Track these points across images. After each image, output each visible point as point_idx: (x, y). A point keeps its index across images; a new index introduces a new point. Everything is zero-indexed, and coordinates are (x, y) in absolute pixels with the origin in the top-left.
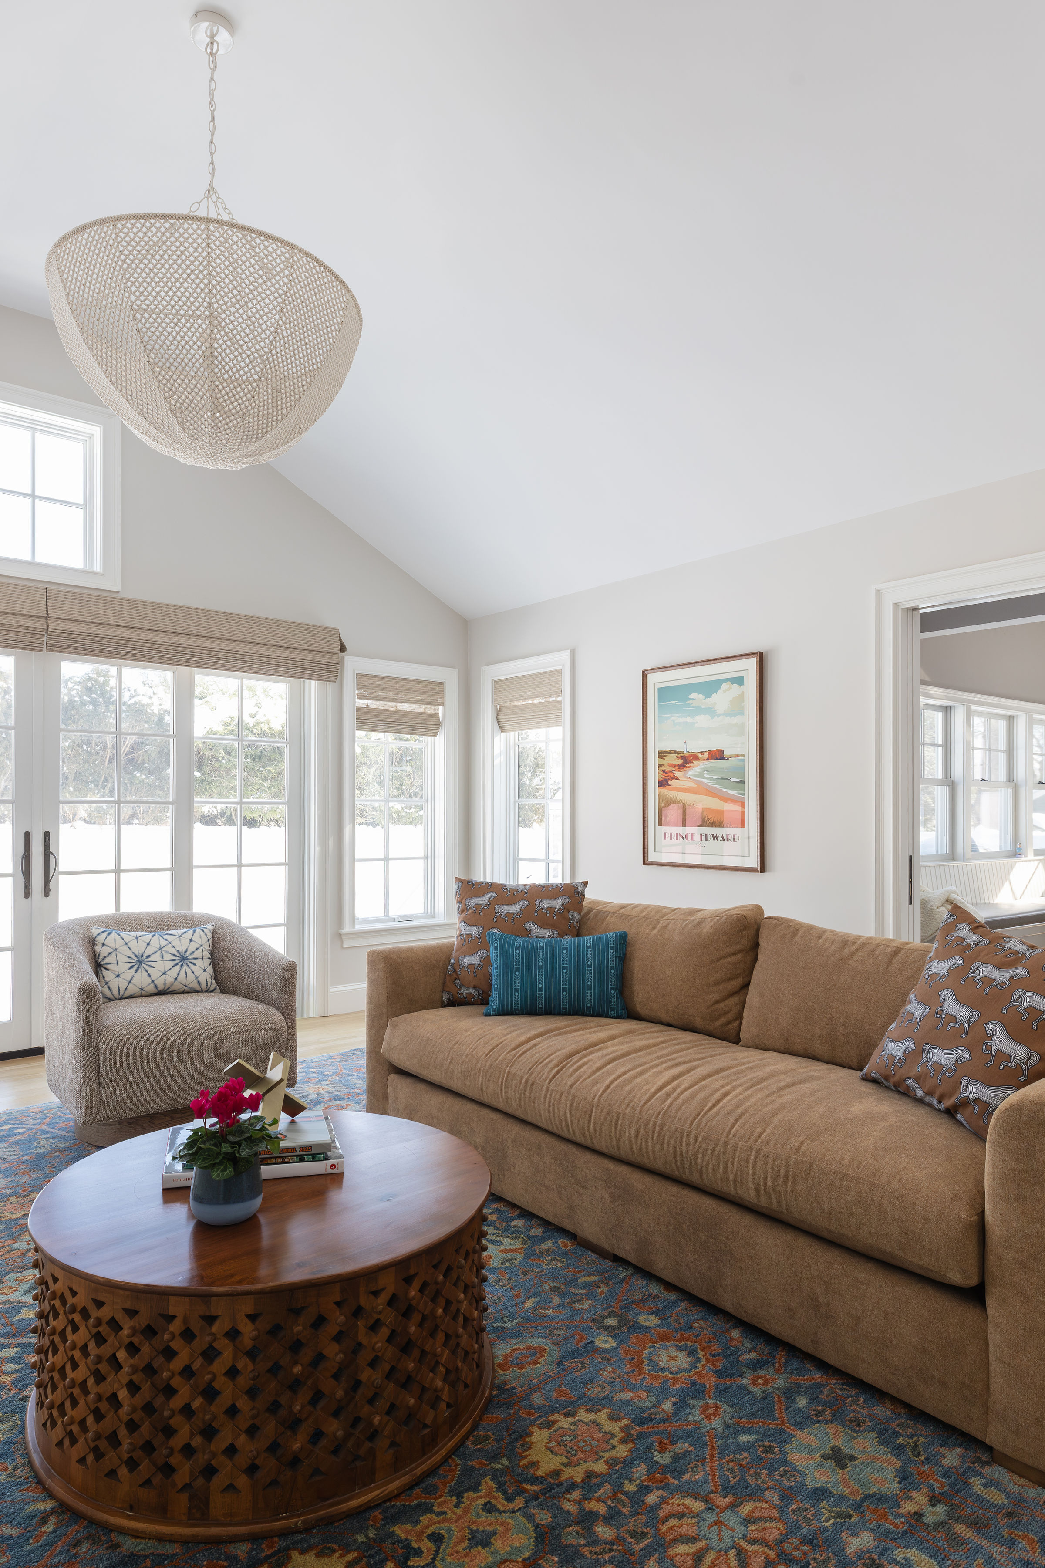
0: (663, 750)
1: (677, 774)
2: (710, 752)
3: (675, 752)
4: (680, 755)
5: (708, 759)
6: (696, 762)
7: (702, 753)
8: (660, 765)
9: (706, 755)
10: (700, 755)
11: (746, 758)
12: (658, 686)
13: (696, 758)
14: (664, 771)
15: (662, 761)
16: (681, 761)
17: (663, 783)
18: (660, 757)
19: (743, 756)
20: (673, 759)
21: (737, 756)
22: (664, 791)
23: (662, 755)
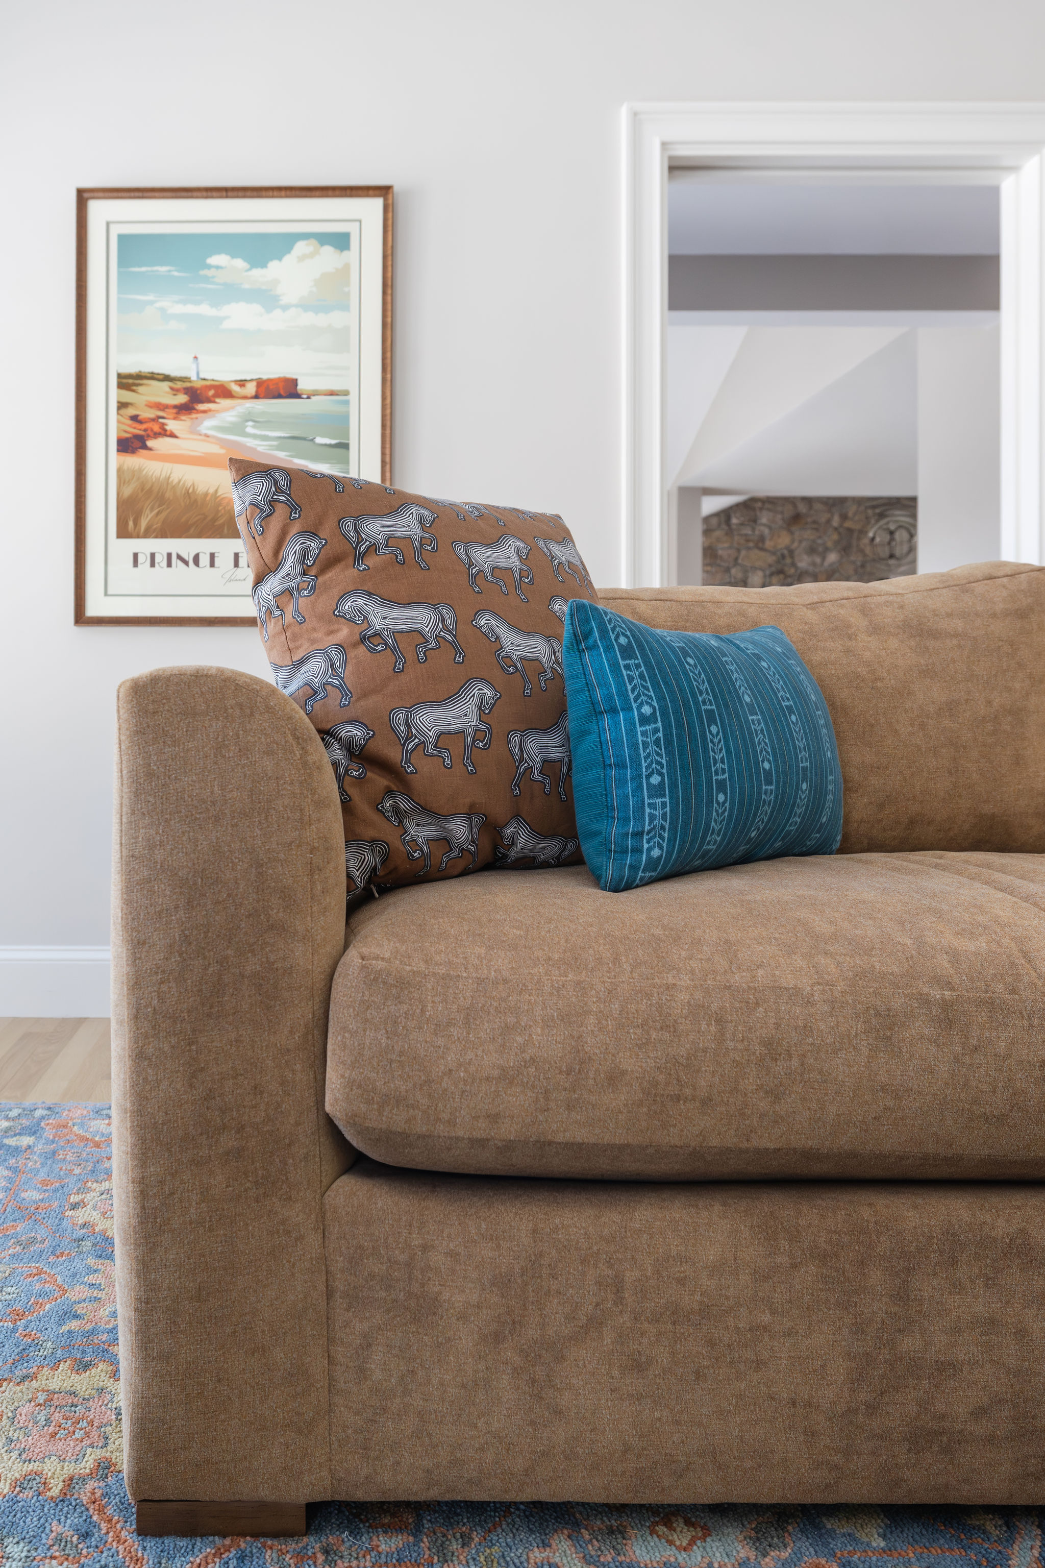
0: (133, 370)
1: (172, 425)
2: (260, 383)
3: (167, 378)
4: (179, 385)
5: (256, 397)
6: (224, 403)
7: (242, 383)
8: (122, 405)
9: (251, 389)
10: (235, 388)
11: (353, 398)
12: (116, 231)
13: (223, 391)
14: (134, 418)
15: (127, 396)
16: (182, 399)
17: (127, 445)
18: (121, 386)
19: (346, 393)
20: (161, 393)
21: (332, 393)
22: (133, 461)
23: (128, 382)
